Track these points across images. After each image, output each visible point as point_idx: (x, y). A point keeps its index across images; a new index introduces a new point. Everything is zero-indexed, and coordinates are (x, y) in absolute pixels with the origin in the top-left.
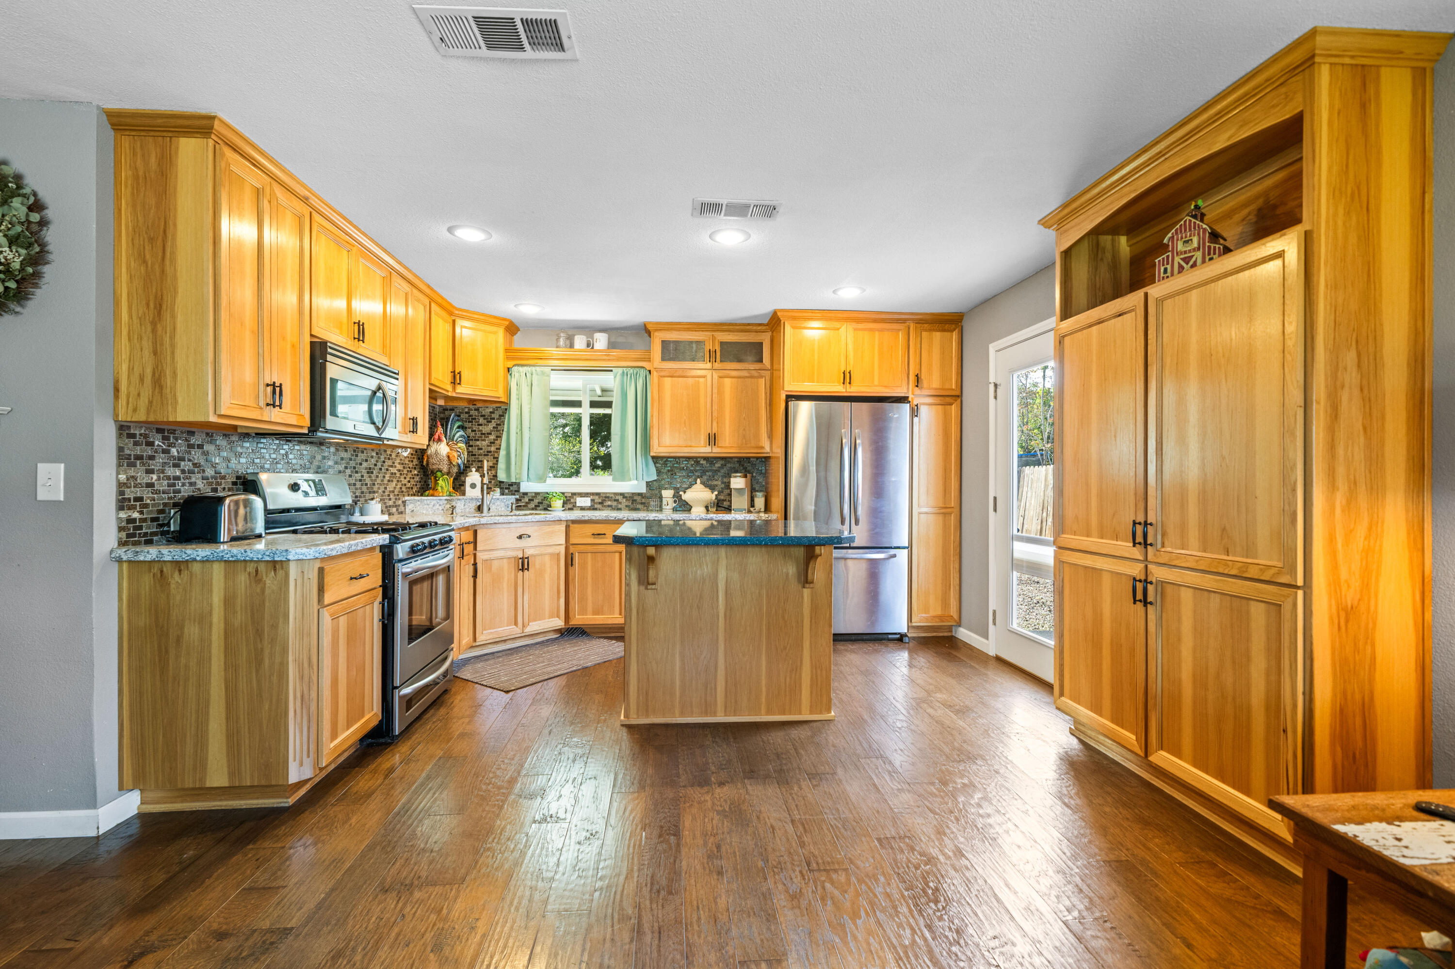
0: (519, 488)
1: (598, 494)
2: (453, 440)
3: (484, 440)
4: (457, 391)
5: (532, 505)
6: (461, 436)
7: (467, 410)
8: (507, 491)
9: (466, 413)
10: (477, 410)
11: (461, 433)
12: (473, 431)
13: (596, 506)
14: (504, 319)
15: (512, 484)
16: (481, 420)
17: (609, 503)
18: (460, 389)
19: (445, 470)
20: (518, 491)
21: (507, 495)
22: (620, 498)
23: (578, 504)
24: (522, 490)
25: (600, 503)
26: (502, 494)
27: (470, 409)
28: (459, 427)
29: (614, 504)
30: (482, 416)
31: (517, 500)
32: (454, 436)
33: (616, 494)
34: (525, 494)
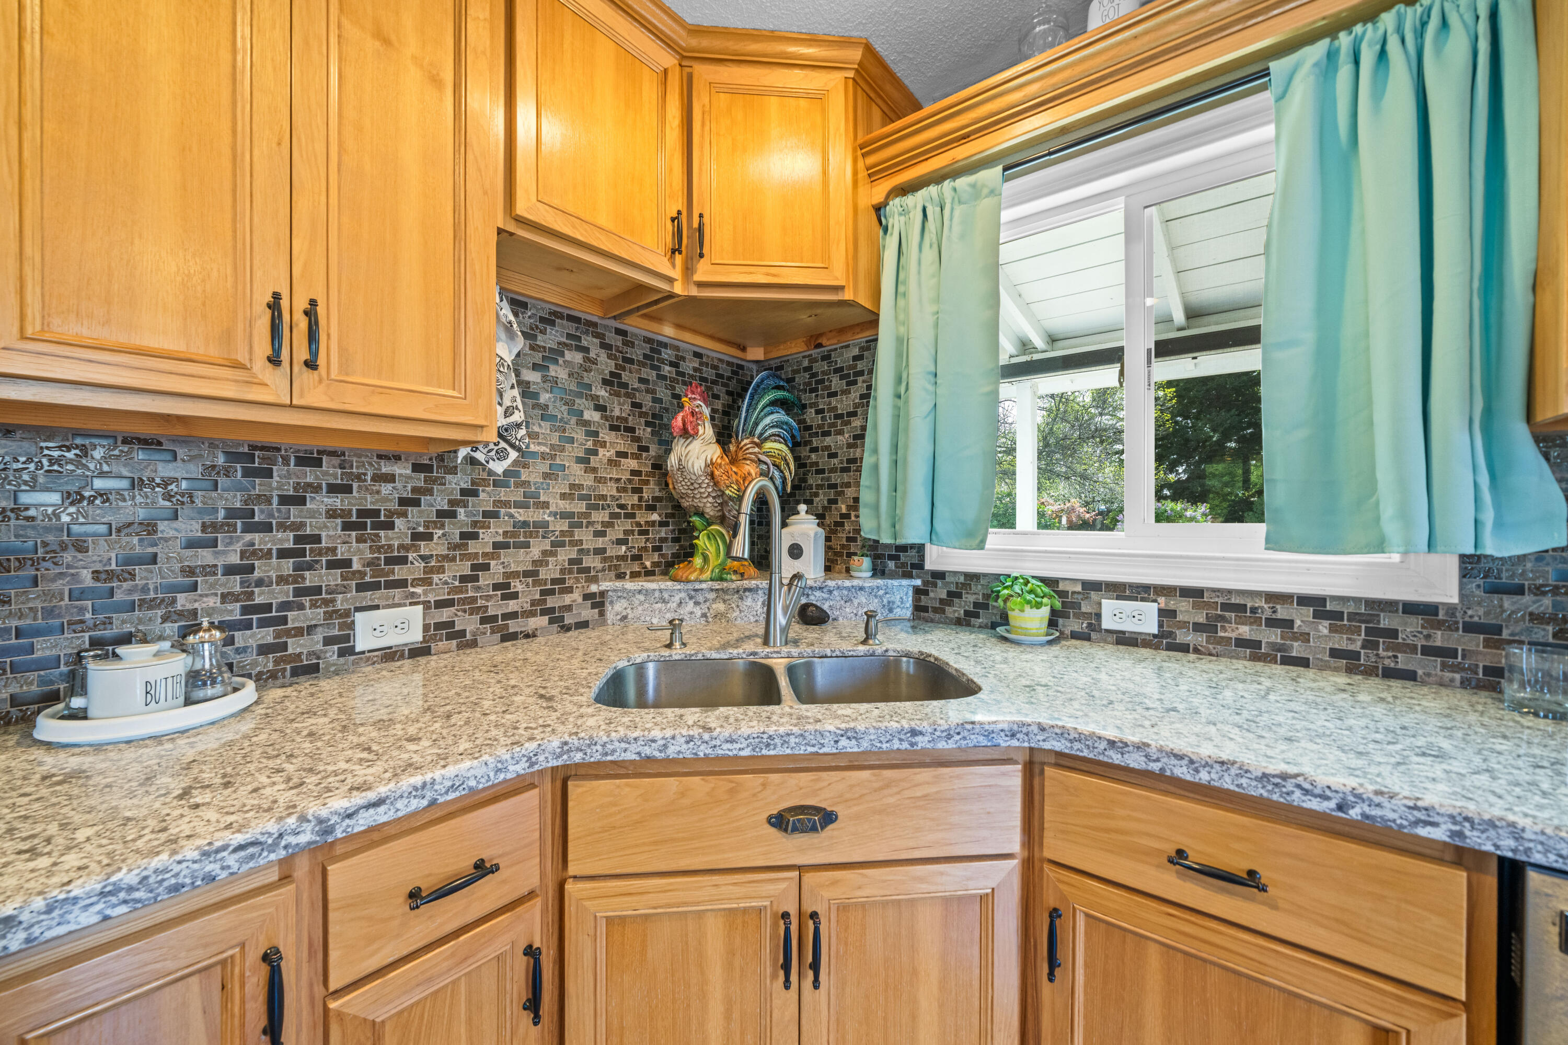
0: (922, 558)
1: (1193, 593)
2: (752, 434)
3: (840, 433)
4: (698, 277)
5: (957, 610)
6: (778, 425)
7: (806, 363)
8: (891, 565)
9: (806, 369)
10: (826, 357)
11: (780, 416)
12: (818, 412)
13: (1183, 637)
14: (845, 42)
15: (903, 548)
16: (836, 383)
17: (1245, 631)
18: (703, 272)
19: (710, 511)
20: (920, 566)
21: (893, 576)
22: (1302, 618)
23: (1107, 624)
24: (928, 566)
25: (1198, 628)
26: (878, 572)
27: (813, 360)
28: (773, 403)
29: (1273, 636)
30: (837, 371)
31: (918, 591)
32: (756, 424)
33: (1274, 598)
34: (939, 575)
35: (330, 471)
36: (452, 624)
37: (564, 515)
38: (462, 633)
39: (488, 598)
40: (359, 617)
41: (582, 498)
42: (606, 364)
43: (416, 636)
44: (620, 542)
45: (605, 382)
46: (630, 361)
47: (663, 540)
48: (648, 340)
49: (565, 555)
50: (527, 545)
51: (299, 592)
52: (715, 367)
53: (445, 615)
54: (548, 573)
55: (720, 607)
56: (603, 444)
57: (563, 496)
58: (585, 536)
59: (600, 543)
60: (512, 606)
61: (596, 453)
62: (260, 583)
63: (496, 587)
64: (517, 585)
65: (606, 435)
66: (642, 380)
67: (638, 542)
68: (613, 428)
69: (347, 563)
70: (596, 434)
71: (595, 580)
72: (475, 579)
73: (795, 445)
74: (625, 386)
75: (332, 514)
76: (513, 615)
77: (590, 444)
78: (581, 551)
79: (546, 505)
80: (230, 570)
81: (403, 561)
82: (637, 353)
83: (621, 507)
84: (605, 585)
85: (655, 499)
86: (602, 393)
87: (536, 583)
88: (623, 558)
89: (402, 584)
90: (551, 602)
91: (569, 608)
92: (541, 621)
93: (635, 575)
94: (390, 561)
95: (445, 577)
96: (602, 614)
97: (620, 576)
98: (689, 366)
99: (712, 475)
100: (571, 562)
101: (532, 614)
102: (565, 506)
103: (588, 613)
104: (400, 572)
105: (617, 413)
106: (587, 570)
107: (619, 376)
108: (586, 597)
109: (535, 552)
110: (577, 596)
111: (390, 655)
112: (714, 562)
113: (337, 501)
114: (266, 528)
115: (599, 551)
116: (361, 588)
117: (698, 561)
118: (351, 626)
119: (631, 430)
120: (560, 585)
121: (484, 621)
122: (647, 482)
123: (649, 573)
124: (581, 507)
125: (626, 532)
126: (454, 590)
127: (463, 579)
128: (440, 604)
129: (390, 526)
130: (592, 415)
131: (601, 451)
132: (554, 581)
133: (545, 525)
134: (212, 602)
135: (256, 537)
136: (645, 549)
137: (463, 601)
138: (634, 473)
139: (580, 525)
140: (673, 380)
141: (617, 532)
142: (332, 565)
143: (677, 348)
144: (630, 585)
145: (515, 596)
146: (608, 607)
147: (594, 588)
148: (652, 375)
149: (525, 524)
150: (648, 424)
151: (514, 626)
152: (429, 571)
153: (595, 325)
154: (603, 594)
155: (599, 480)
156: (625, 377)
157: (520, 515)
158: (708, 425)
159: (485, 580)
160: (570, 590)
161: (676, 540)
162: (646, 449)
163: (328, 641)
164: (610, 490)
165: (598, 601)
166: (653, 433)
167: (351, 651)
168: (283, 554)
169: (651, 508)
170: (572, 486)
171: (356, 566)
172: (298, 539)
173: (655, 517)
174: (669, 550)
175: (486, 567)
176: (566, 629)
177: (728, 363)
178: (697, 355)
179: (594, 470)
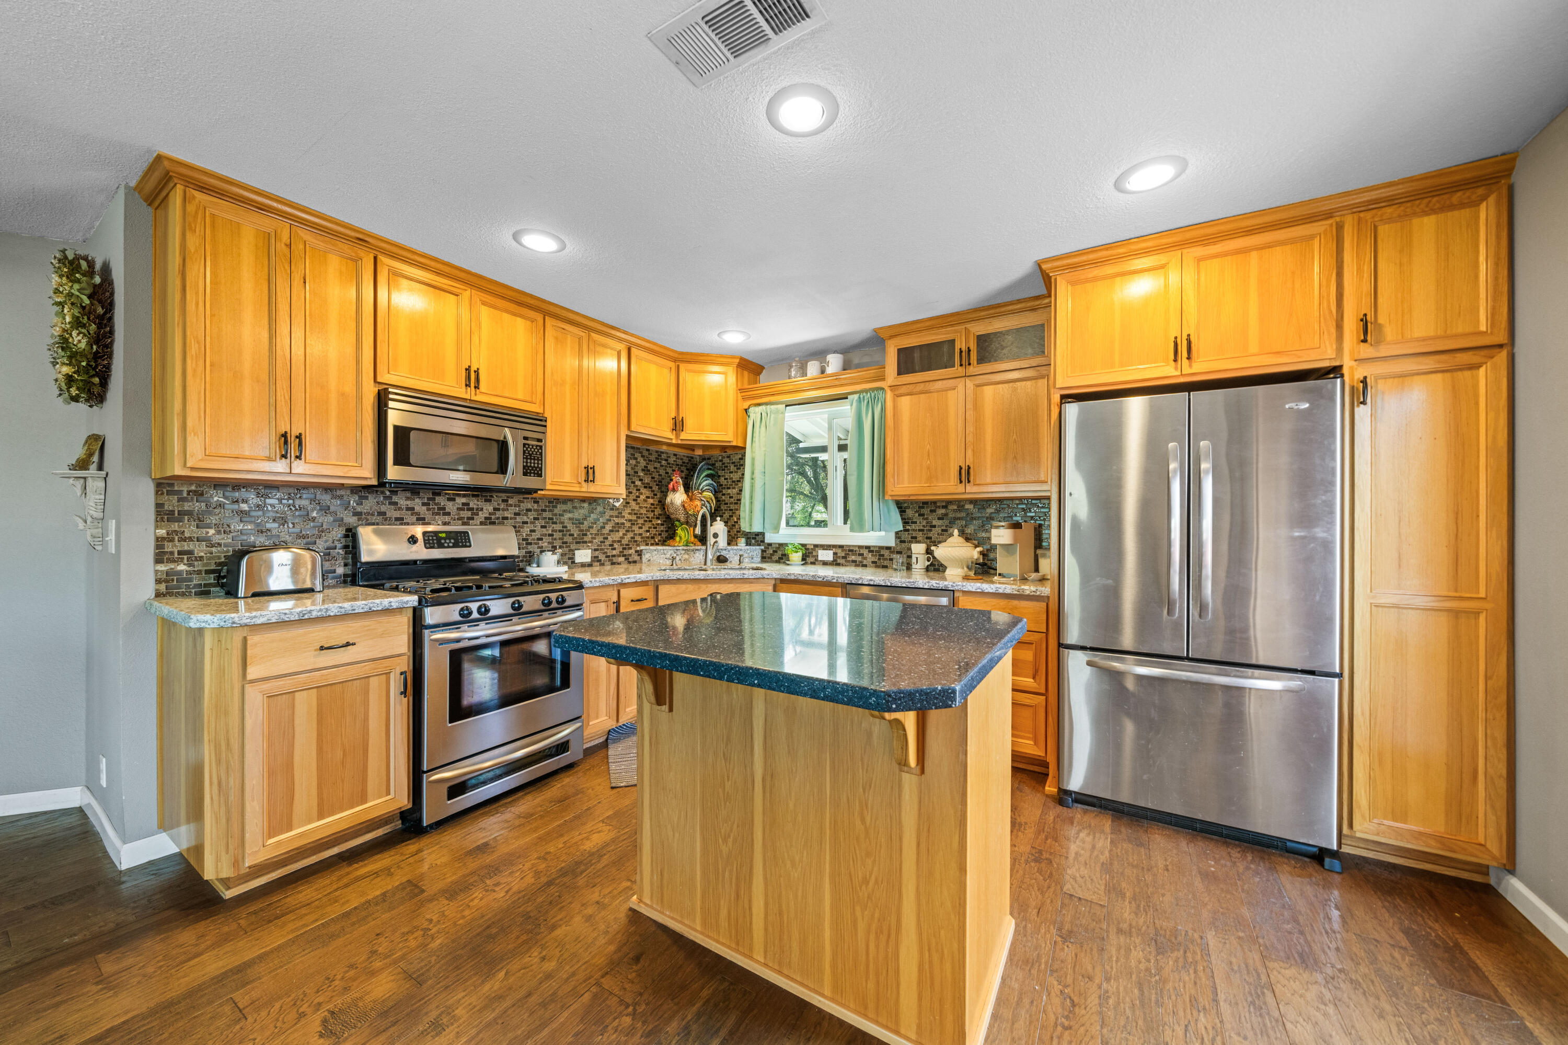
0: (764, 538)
1: (841, 547)
2: (698, 489)
3: (734, 488)
4: (681, 438)
5: (776, 557)
6: (709, 485)
7: (720, 458)
8: (753, 541)
9: (721, 461)
10: (729, 457)
11: (709, 481)
12: (725, 479)
13: (839, 561)
14: (733, 357)
15: (757, 534)
16: (732, 468)
17: (853, 558)
18: (683, 436)
19: (682, 520)
20: (763, 541)
21: (754, 545)
22: (865, 552)
23: (820, 558)
24: (767, 541)
25: (843, 557)
26: (748, 544)
27: (723, 457)
28: (707, 476)
29: (859, 559)
30: (733, 463)
31: (763, 551)
32: (700, 485)
33: (860, 547)
34: (770, 545)
35: (569, 506)
36: (598, 557)
37: (630, 520)
38: (600, 560)
39: (608, 549)
40: (576, 552)
41: (635, 514)
42: (643, 463)
43: (588, 560)
44: (648, 531)
45: (643, 470)
46: (651, 461)
47: (662, 531)
48: (657, 452)
49: (630, 535)
50: (618, 531)
51: (563, 543)
52: (682, 459)
53: (597, 553)
54: (625, 541)
55: (686, 556)
56: (642, 494)
57: (630, 514)
58: (635, 528)
59: (641, 531)
60: (614, 552)
61: (639, 497)
62: (555, 539)
63: (610, 545)
64: (616, 545)
65: (643, 490)
66: (655, 468)
67: (653, 531)
68: (645, 487)
69: (572, 535)
70: (639, 490)
71: (638, 545)
72: (604, 542)
73: (715, 492)
74: (649, 471)
75: (570, 519)
76: (614, 556)
77: (637, 494)
78: (635, 534)
79: (624, 517)
80: (550, 535)
81: (586, 535)
82: (653, 458)
83: (648, 517)
84: (642, 548)
85: (660, 515)
86: (641, 474)
87: (621, 545)
88: (648, 538)
89: (586, 542)
90: (626, 552)
91: (630, 555)
92: (622, 559)
93: (652, 545)
94: (583, 535)
95: (596, 541)
96: (641, 558)
97: (647, 545)
98: (672, 460)
99: (684, 506)
100: (632, 538)
101: (619, 556)
102: (630, 517)
103: (636, 558)
104: (586, 539)
105: (646, 481)
106: (636, 541)
107: (647, 467)
108: (637, 551)
109: (621, 534)
110: (632, 551)
111: (583, 565)
112: (684, 539)
113: (570, 515)
114: (556, 523)
115: (640, 534)
116: (577, 543)
117: (678, 539)
118: (574, 554)
119: (651, 488)
120: (627, 547)
121: (607, 557)
122: (656, 508)
123: (657, 544)
124: (634, 518)
125: (650, 528)
126: (598, 546)
127: (601, 542)
128: (596, 550)
129: (583, 524)
130: (638, 483)
131: (641, 496)
132: (627, 545)
133: (623, 524)
134: (546, 544)
135: (554, 525)
136: (655, 534)
137: (601, 550)
138: (652, 504)
139: (634, 524)
140: (666, 466)
141: (646, 528)
142: (570, 535)
143: (667, 453)
144: (652, 548)
145: (614, 549)
146: (643, 556)
147: (638, 548)
148: (657, 465)
149: (618, 524)
150: (657, 485)
151: (615, 560)
152: (592, 538)
153: (639, 449)
154: (641, 551)
155: (641, 507)
156: (649, 467)
157: (617, 520)
158: (682, 486)
159: (607, 543)
160: (631, 548)
161: (667, 531)
162: (656, 495)
163: (569, 559)
164: (643, 511)
165: (640, 553)
166: (659, 489)
167: (573, 562)
168: (560, 531)
169: (658, 518)
170: (632, 510)
171: (575, 536)
172: (563, 527)
173: (659, 522)
174: (664, 535)
175: (607, 538)
176: (630, 563)
177: (687, 457)
178: (675, 455)
179: (639, 504)
